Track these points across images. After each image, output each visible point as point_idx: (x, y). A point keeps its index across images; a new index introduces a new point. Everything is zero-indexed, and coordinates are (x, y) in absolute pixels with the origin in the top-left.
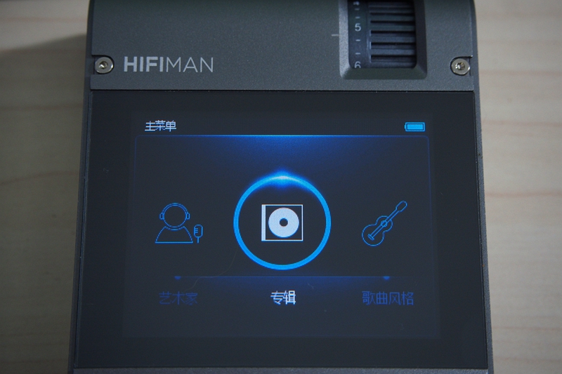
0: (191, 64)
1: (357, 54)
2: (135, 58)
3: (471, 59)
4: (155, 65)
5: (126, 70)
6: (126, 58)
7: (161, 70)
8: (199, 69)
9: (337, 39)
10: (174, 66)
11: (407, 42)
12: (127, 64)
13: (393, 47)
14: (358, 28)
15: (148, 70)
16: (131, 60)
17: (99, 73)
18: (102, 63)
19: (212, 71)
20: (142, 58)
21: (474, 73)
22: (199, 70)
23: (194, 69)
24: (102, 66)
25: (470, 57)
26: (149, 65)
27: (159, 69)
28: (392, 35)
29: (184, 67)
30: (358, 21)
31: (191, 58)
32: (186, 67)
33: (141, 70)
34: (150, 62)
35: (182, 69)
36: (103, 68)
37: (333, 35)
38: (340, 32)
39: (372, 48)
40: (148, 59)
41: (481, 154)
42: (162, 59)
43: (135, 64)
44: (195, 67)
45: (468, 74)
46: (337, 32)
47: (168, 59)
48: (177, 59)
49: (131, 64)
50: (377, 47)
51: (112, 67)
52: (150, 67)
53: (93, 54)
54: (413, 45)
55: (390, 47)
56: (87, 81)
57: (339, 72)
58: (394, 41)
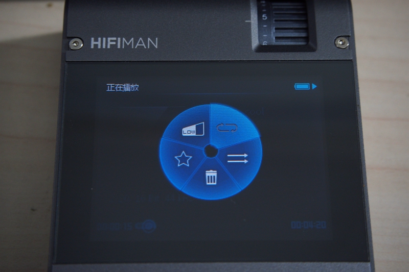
0: (141, 43)
1: (264, 36)
2: (100, 39)
3: (350, 37)
4: (114, 43)
5: (92, 47)
6: (93, 39)
7: (119, 47)
8: (147, 45)
9: (250, 24)
10: (128, 44)
11: (301, 27)
12: (93, 43)
13: (291, 31)
14: (265, 18)
15: (109, 47)
16: (96, 40)
17: (72, 50)
18: (75, 42)
19: (156, 47)
20: (104, 39)
21: (352, 47)
22: (147, 47)
23: (143, 46)
24: (75, 44)
25: (349, 36)
26: (110, 43)
27: (117, 46)
28: (290, 22)
29: (136, 45)
30: (264, 13)
31: (141, 39)
32: (138, 45)
33: (104, 47)
34: (110, 41)
35: (135, 46)
36: (75, 46)
37: (246, 21)
38: (252, 19)
39: (276, 32)
40: (109, 39)
41: (359, 106)
42: (119, 39)
43: (99, 43)
44: (144, 45)
45: (348, 48)
46: (250, 20)
47: (124, 39)
48: (131, 39)
49: (96, 43)
50: (279, 31)
51: (82, 45)
52: (111, 45)
53: (68, 36)
54: (306, 30)
55: (289, 31)
56: (64, 56)
57: (251, 46)
58: (292, 27)
